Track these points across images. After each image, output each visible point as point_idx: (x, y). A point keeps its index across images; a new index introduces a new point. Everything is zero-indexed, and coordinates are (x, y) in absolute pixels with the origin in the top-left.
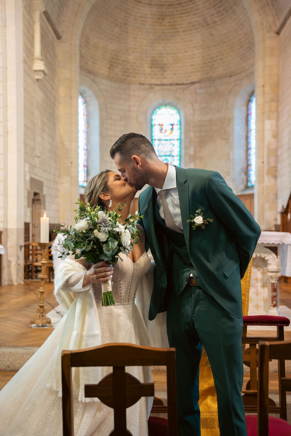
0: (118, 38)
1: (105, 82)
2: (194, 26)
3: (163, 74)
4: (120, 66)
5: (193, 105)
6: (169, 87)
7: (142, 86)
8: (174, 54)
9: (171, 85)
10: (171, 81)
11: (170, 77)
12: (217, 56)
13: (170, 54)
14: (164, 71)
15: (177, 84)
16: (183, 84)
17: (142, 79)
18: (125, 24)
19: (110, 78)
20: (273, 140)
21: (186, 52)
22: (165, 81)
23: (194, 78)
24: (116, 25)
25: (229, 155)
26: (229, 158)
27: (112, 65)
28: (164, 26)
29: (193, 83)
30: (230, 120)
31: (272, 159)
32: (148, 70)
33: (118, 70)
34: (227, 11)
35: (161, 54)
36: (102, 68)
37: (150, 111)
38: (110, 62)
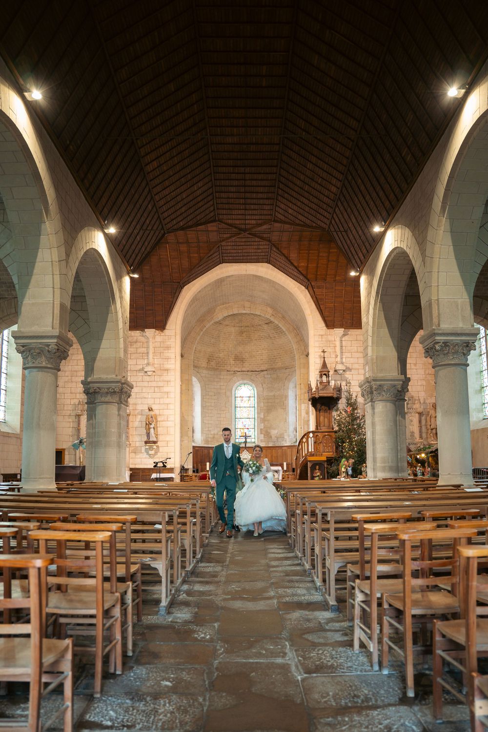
0: (213, 344)
1: (205, 371)
2: (261, 337)
3: (243, 365)
4: (214, 361)
5: (262, 385)
6: (247, 373)
7: (228, 372)
8: (249, 352)
9: (248, 371)
10: (248, 369)
11: (247, 366)
12: (277, 356)
13: (247, 352)
14: (243, 363)
15: (252, 371)
16: (256, 371)
17: (228, 368)
18: (218, 337)
19: (207, 369)
20: (306, 415)
21: (258, 351)
22: (244, 369)
23: (263, 368)
24: (213, 338)
25: (286, 419)
26: (286, 421)
27: (209, 361)
28: (243, 337)
29: (263, 371)
30: (286, 397)
31: (306, 426)
32: (232, 362)
33: (213, 363)
34: (282, 333)
35: (241, 352)
36: (203, 363)
37: (234, 389)
38: (208, 359)
